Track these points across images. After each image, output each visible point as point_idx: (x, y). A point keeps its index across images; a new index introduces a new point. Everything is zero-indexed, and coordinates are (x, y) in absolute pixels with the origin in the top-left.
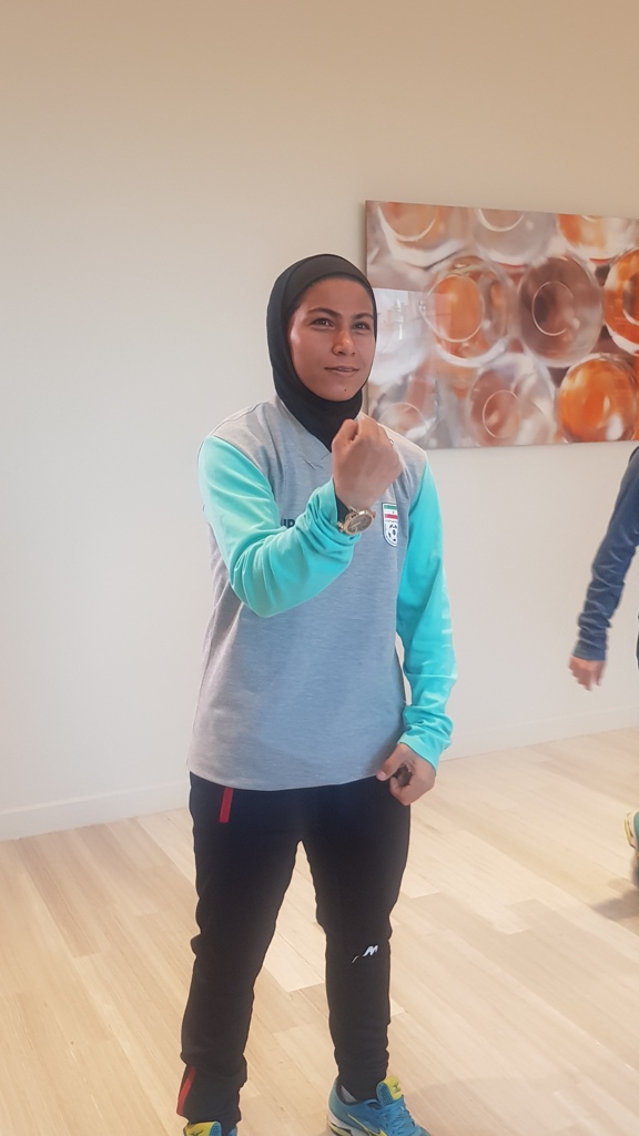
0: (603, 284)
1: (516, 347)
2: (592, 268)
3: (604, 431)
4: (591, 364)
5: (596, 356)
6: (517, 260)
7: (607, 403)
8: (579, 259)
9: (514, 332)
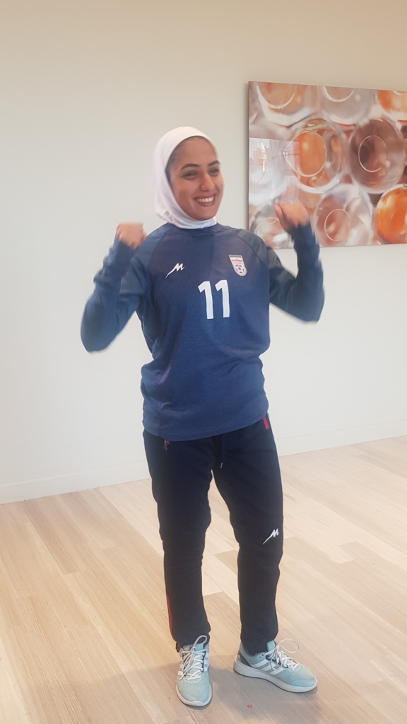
0: (406, 137)
1: (347, 180)
2: (399, 126)
3: (405, 236)
4: (397, 192)
5: (401, 186)
6: (349, 121)
7: (406, 217)
8: (391, 120)
9: (346, 170)
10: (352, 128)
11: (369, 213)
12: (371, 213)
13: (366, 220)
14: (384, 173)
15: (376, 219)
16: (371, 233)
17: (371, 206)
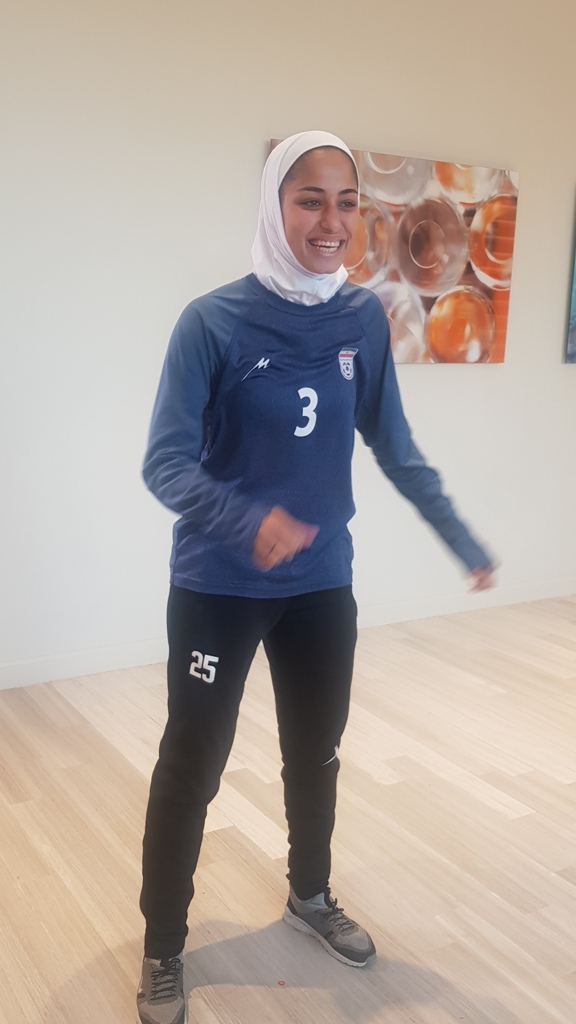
0: (469, 225)
1: (394, 277)
2: (461, 210)
3: (464, 353)
4: (457, 295)
5: (461, 288)
6: (398, 200)
7: (468, 329)
8: (451, 202)
9: (393, 263)
10: (403, 209)
11: (421, 321)
12: (423, 322)
13: (416, 331)
14: (440, 270)
15: (429, 329)
16: (423, 348)
17: (423, 312)
